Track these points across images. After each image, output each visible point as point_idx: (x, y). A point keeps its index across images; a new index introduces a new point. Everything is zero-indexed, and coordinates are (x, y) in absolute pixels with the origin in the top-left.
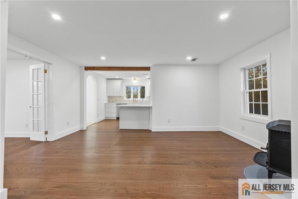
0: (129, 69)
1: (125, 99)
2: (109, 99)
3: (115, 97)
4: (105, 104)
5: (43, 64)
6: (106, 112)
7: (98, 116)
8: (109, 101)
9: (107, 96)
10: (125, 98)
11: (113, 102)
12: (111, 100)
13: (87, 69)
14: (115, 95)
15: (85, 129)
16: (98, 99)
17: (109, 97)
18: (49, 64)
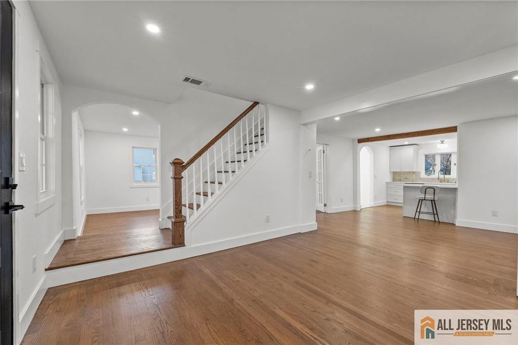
0: (418, 134)
1: (421, 177)
2: (393, 176)
3: (405, 172)
4: (387, 183)
5: (322, 146)
6: (387, 195)
7: (375, 198)
8: (393, 179)
9: (390, 172)
10: (423, 175)
11: (400, 180)
12: (397, 178)
13: (360, 141)
14: (403, 170)
15: (358, 209)
16: (375, 177)
17: (394, 173)
18: (326, 145)
